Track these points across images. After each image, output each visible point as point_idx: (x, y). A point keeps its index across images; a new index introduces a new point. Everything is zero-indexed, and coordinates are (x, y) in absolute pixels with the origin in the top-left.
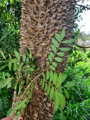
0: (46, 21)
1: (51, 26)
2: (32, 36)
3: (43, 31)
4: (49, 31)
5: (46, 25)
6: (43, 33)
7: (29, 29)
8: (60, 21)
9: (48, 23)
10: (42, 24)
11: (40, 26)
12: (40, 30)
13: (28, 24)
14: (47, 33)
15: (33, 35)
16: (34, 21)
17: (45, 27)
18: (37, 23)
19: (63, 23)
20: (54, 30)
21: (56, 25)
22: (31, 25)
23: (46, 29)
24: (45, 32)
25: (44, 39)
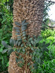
0: (28, 5)
1: (30, 8)
2: (20, 15)
3: (26, 11)
4: (30, 11)
5: (28, 7)
6: (26, 12)
7: (18, 10)
8: (35, 5)
9: (29, 6)
10: (25, 7)
11: (24, 8)
12: (24, 10)
13: (17, 7)
14: (28, 12)
15: (20, 13)
16: (21, 5)
17: (27, 8)
18: (22, 6)
19: (37, 6)
20: (33, 10)
21: (33, 7)
22: (19, 8)
23: (28, 10)
24: (27, 11)
25: (27, 16)
